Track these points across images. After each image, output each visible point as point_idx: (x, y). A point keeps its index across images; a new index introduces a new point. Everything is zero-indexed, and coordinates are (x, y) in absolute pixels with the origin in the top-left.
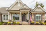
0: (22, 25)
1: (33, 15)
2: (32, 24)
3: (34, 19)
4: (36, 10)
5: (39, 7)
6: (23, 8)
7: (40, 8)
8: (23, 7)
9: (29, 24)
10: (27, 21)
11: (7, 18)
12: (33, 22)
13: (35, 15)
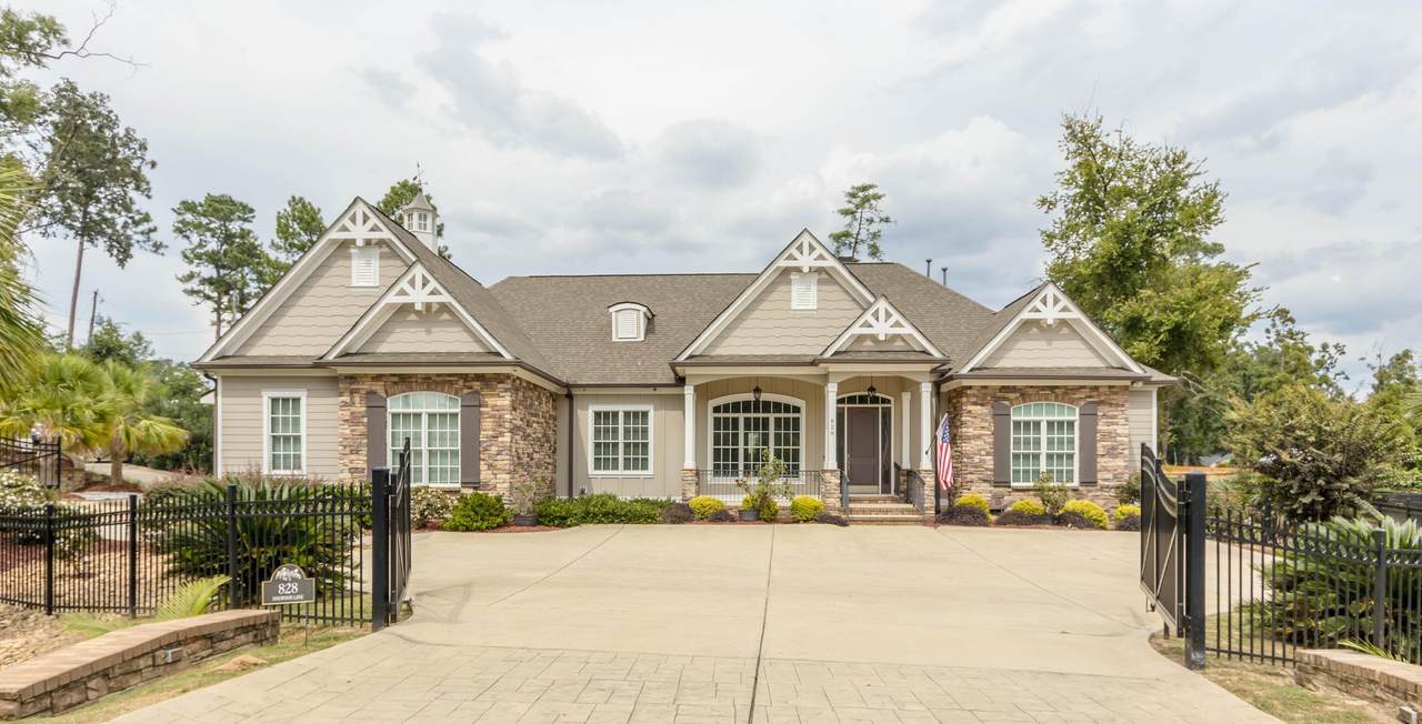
0: (852, 527)
1: (977, 421)
2: (954, 514)
3: (990, 462)
4: (1023, 344)
5: (1050, 314)
6: (860, 338)
7: (1063, 322)
8: (857, 330)
9: (924, 522)
10: (904, 485)
11: (637, 455)
12: (978, 493)
13: (1001, 417)
